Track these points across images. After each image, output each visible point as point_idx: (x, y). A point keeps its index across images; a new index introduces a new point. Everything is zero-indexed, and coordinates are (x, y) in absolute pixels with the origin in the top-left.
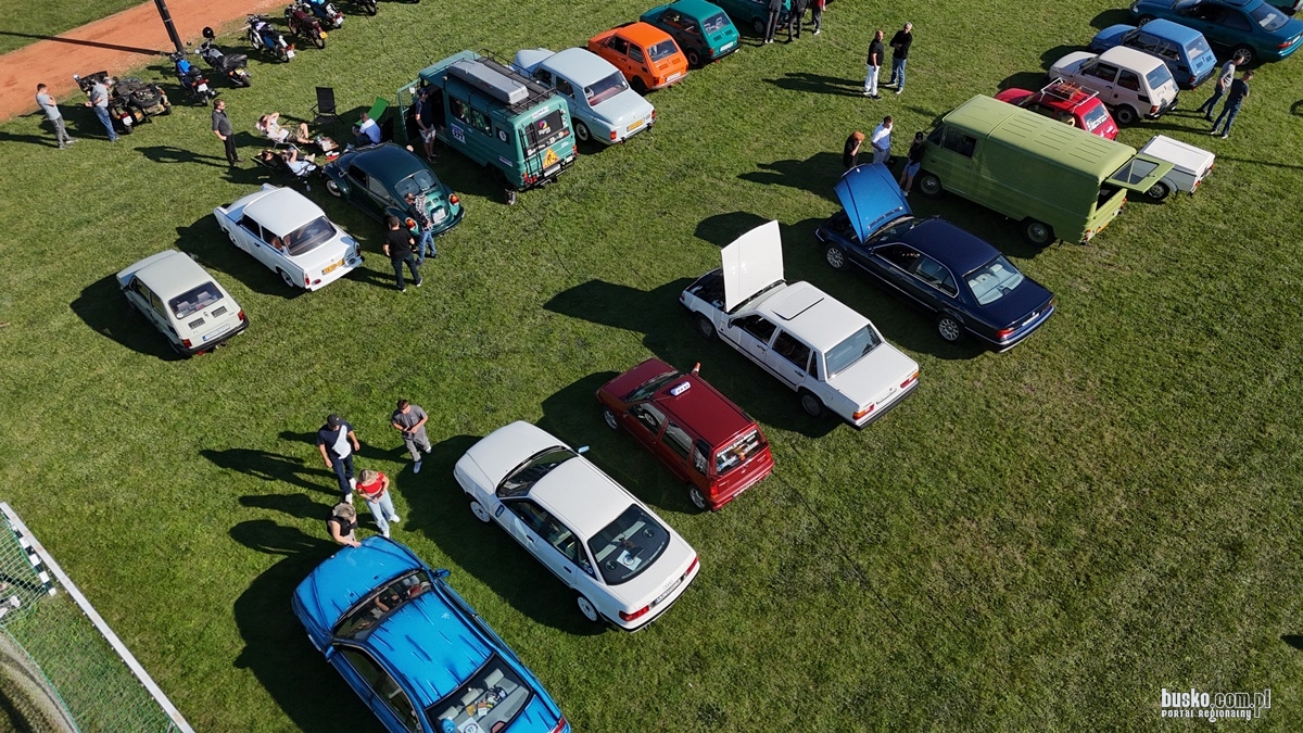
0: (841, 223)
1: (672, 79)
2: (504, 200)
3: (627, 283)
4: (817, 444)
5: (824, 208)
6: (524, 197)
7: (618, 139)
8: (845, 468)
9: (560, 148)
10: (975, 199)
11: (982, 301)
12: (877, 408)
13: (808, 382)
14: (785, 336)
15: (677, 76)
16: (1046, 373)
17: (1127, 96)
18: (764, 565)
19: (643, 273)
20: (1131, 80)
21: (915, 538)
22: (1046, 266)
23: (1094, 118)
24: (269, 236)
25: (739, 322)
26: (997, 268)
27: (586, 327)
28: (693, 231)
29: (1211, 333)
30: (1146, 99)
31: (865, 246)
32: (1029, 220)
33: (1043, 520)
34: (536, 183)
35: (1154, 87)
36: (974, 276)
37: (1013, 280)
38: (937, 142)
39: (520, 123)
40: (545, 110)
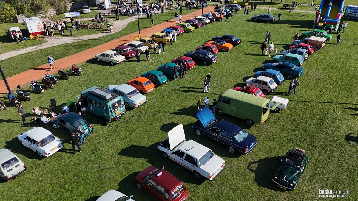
0: (199, 123)
2: (105, 125)
3: (142, 145)
4: (200, 187)
5: (194, 120)
6: (111, 124)
7: (137, 106)
9: (121, 110)
10: (231, 115)
11: (239, 141)
12: (215, 174)
13: (195, 168)
14: (187, 155)
15: (152, 89)
17: (265, 87)
19: (146, 141)
20: (265, 83)
22: (252, 131)
23: (258, 93)
24: (34, 142)
25: (174, 153)
26: (241, 132)
27: (131, 159)
28: (159, 129)
30: (270, 88)
31: (206, 129)
32: (247, 119)
34: (114, 120)
35: (271, 85)
36: (235, 135)
37: (245, 135)
38: (220, 101)
39: (110, 104)
40: (116, 100)
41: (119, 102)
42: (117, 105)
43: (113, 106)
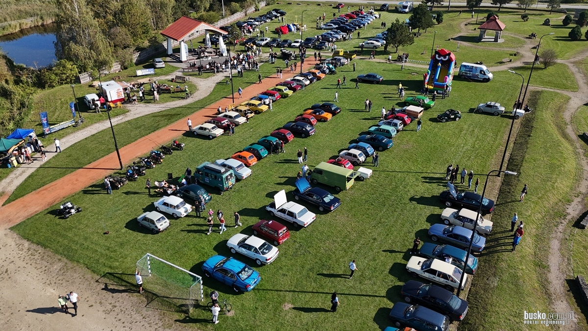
0: (297, 190)
1: (254, 164)
2: (220, 194)
3: (252, 208)
4: (298, 232)
5: (293, 188)
6: (224, 193)
7: (244, 178)
8: (304, 235)
9: (232, 181)
10: (324, 183)
11: (326, 202)
12: (309, 224)
13: (295, 220)
14: (289, 211)
15: (255, 163)
16: (341, 215)
17: (355, 159)
18: (290, 253)
19: (256, 205)
20: (355, 156)
21: (318, 245)
22: (340, 196)
23: (347, 164)
24: (172, 206)
25: (279, 211)
26: (329, 196)
27: (246, 217)
28: (265, 196)
29: (372, 205)
30: (359, 160)
31: (303, 194)
32: (336, 187)
33: (341, 239)
34: (227, 189)
35: (360, 157)
36: (325, 197)
37: (332, 198)
38: (315, 172)
39: (224, 176)
40: (229, 173)
42: (230, 177)
43: (227, 178)
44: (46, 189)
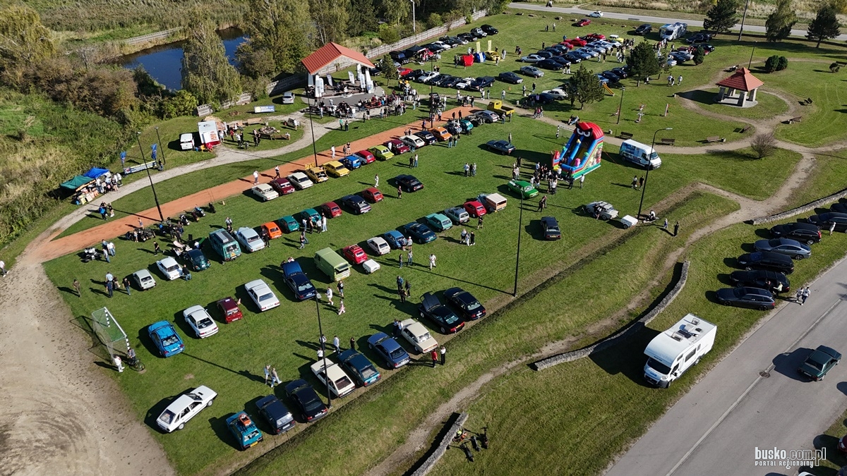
2: (222, 263)
4: (257, 314)
6: (226, 263)
7: (254, 251)
8: (259, 319)
9: (236, 252)
10: (322, 270)
15: (278, 236)
16: (312, 306)
18: (233, 332)
23: (360, 254)
24: (165, 268)
26: (308, 284)
30: (379, 251)
34: (230, 260)
39: (225, 247)
40: (232, 244)
41: (234, 247)
42: (232, 248)
43: (228, 249)
44: (90, 231)
